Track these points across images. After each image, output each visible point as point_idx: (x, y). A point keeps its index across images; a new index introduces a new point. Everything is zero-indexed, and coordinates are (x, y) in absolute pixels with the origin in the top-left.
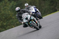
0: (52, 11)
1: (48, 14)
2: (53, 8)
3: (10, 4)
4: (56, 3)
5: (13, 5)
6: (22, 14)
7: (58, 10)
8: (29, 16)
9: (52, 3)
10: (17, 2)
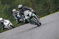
0: (45, 14)
1: (42, 17)
2: (46, 11)
3: (3, 7)
4: (50, 6)
5: (6, 8)
6: (24, 11)
7: (51, 13)
8: (30, 13)
9: (46, 6)
10: (10, 5)
